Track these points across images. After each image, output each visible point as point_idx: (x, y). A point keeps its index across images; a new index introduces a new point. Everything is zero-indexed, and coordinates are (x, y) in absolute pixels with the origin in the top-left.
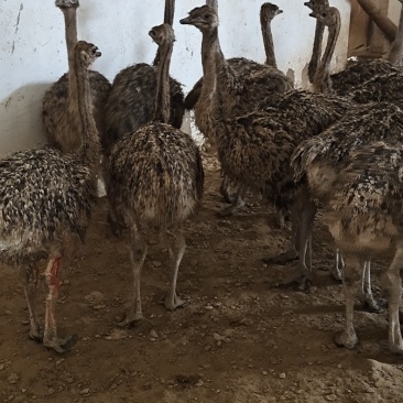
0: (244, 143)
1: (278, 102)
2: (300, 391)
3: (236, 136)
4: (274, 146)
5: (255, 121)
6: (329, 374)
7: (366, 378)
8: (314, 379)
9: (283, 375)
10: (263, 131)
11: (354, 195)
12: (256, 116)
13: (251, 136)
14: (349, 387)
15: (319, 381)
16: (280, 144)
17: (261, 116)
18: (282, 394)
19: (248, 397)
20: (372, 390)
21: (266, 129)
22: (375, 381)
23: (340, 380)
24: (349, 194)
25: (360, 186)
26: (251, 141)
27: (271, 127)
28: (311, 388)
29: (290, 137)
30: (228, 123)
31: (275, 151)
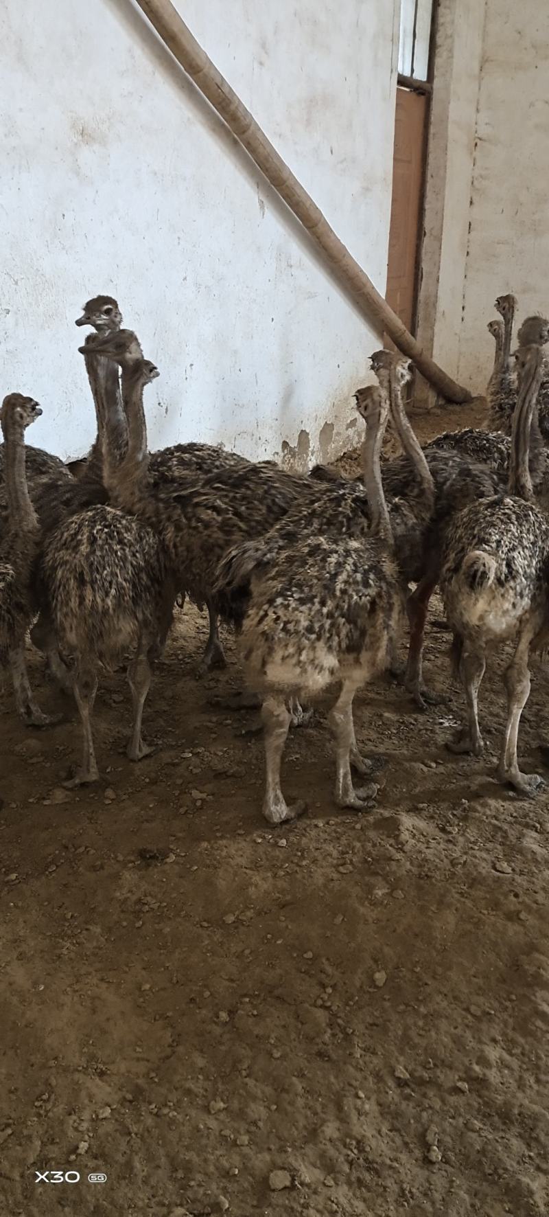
0: (178, 528)
1: (230, 477)
2: (304, 863)
3: (169, 519)
4: (220, 535)
5: (196, 500)
6: (343, 838)
7: (392, 841)
8: (324, 845)
9: (283, 842)
10: (207, 515)
11: (266, 615)
12: (198, 494)
13: (189, 519)
14: (369, 854)
15: (329, 848)
16: (228, 533)
17: (205, 494)
18: (281, 867)
19: (236, 874)
20: (398, 856)
21: (209, 512)
22: (403, 845)
23: (358, 845)
24: (262, 613)
25: (279, 601)
26: (190, 527)
27: (215, 509)
28: (320, 858)
29: (242, 525)
30: (161, 500)
31: (221, 542)
